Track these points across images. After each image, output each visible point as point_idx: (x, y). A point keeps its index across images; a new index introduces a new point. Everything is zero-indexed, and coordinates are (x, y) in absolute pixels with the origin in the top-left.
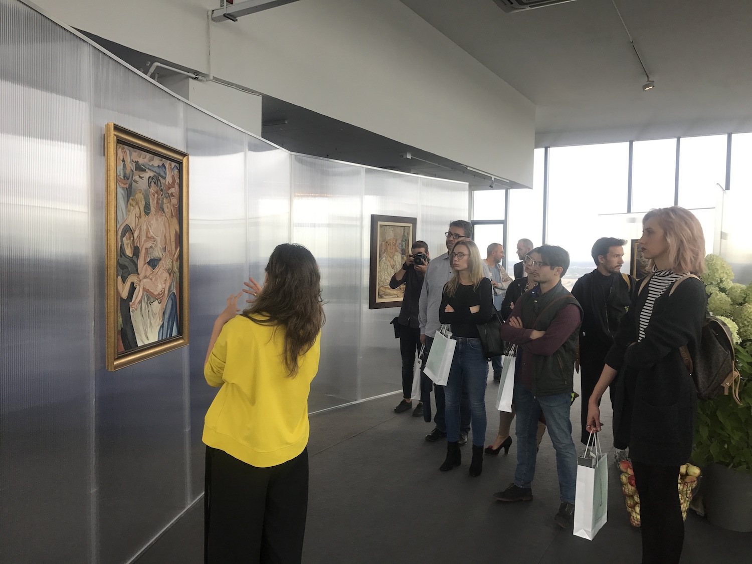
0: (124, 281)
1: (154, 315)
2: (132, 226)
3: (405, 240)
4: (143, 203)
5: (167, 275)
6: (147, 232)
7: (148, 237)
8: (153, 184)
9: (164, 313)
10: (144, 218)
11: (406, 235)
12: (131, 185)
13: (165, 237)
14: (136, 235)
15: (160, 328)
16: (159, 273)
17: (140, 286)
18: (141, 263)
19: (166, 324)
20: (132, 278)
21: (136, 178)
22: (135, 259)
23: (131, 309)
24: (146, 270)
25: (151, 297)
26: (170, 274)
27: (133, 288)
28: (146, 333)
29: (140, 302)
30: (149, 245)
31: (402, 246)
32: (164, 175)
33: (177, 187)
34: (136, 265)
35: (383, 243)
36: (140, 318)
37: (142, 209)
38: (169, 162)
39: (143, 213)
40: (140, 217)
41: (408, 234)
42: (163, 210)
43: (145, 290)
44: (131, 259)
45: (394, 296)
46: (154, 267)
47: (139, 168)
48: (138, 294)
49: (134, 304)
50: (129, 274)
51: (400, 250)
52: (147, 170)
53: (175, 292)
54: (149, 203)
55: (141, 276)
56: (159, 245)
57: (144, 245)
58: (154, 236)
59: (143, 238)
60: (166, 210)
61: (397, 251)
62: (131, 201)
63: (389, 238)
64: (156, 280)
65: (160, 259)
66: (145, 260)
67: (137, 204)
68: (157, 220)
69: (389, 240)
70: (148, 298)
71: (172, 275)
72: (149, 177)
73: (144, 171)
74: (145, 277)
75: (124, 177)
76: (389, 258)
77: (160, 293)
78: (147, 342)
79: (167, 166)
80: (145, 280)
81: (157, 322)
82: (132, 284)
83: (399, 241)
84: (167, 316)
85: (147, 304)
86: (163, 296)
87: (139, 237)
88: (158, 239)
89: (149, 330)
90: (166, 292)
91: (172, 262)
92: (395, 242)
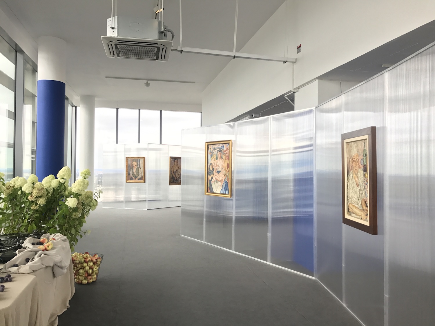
0: (210, 176)
1: (219, 186)
2: (212, 163)
4: (216, 157)
5: (224, 176)
6: (217, 164)
7: (216, 165)
8: (219, 152)
9: (222, 186)
10: (216, 161)
12: (212, 154)
14: (213, 165)
15: (221, 190)
16: (220, 175)
18: (214, 172)
19: (223, 189)
20: (212, 176)
21: (214, 151)
22: (213, 171)
23: (212, 183)
24: (216, 174)
25: (218, 181)
26: (225, 176)
27: (212, 178)
28: (216, 190)
29: (214, 181)
30: (217, 167)
32: (223, 149)
33: (228, 150)
34: (213, 172)
36: (214, 185)
37: (215, 159)
38: (225, 144)
39: (215, 160)
40: (215, 161)
42: (222, 158)
44: (212, 171)
45: (358, 217)
46: (219, 173)
47: (215, 149)
48: (214, 180)
50: (211, 174)
53: (227, 181)
55: (214, 175)
56: (220, 167)
57: (215, 168)
59: (215, 166)
60: (223, 157)
61: (360, 168)
62: (212, 157)
64: (219, 176)
65: (221, 171)
66: (216, 171)
67: (214, 158)
68: (220, 161)
69: (354, 156)
70: (217, 181)
71: (226, 176)
72: (218, 150)
73: (216, 149)
74: (216, 175)
75: (211, 152)
76: (355, 176)
77: (221, 180)
78: (217, 192)
79: (224, 146)
80: (216, 176)
81: (220, 188)
82: (212, 177)
84: (224, 187)
85: (217, 183)
87: (214, 166)
88: (220, 166)
89: (217, 189)
92: (358, 158)
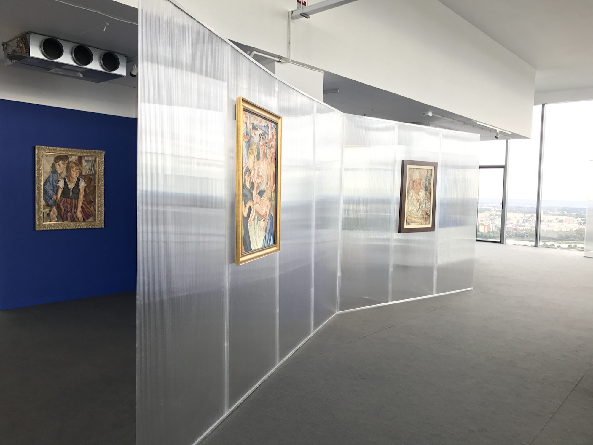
0: (245, 205)
1: (261, 229)
2: (250, 168)
3: (428, 180)
4: (256, 152)
5: (268, 202)
6: (258, 172)
7: (258, 175)
8: (261, 139)
9: (266, 228)
10: (257, 162)
11: (429, 175)
12: (250, 140)
13: (268, 176)
14: (252, 174)
15: (264, 238)
16: (264, 201)
17: (254, 209)
18: (254, 193)
19: (267, 236)
20: (249, 204)
22: (251, 190)
23: (249, 224)
24: (257, 198)
25: (260, 217)
26: (270, 202)
27: (250, 210)
28: (256, 241)
29: (254, 220)
30: (259, 181)
31: (426, 184)
32: (268, 133)
33: (274, 140)
34: (252, 194)
35: (411, 182)
36: (254, 231)
37: (256, 156)
38: (270, 123)
39: (256, 159)
40: (254, 162)
41: (431, 175)
42: (267, 157)
43: (256, 212)
44: (249, 191)
45: (418, 224)
46: (261, 196)
48: (253, 214)
49: (250, 221)
50: (248, 201)
51: (424, 187)
52: (259, 129)
53: (272, 214)
54: (260, 152)
55: (255, 202)
56: (265, 181)
57: (257, 181)
58: (262, 175)
59: (256, 176)
60: (269, 157)
61: (422, 188)
62: (250, 150)
63: (415, 178)
64: (262, 205)
65: (265, 191)
66: (257, 191)
67: (253, 152)
68: (263, 164)
69: (416, 179)
70: (258, 217)
71: (271, 202)
72: (260, 134)
75: (246, 134)
76: (415, 194)
77: (265, 214)
78: (257, 248)
79: (269, 126)
80: (257, 205)
81: (262, 234)
82: (250, 207)
83: (423, 181)
84: (268, 231)
85: (258, 222)
86: (266, 216)
87: (254, 176)
88: (264, 177)
89: (258, 239)
90: (268, 214)
91: (271, 193)
92: (420, 181)
